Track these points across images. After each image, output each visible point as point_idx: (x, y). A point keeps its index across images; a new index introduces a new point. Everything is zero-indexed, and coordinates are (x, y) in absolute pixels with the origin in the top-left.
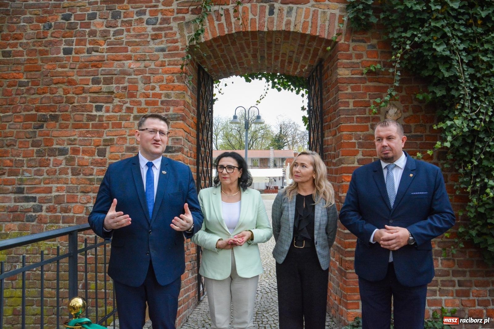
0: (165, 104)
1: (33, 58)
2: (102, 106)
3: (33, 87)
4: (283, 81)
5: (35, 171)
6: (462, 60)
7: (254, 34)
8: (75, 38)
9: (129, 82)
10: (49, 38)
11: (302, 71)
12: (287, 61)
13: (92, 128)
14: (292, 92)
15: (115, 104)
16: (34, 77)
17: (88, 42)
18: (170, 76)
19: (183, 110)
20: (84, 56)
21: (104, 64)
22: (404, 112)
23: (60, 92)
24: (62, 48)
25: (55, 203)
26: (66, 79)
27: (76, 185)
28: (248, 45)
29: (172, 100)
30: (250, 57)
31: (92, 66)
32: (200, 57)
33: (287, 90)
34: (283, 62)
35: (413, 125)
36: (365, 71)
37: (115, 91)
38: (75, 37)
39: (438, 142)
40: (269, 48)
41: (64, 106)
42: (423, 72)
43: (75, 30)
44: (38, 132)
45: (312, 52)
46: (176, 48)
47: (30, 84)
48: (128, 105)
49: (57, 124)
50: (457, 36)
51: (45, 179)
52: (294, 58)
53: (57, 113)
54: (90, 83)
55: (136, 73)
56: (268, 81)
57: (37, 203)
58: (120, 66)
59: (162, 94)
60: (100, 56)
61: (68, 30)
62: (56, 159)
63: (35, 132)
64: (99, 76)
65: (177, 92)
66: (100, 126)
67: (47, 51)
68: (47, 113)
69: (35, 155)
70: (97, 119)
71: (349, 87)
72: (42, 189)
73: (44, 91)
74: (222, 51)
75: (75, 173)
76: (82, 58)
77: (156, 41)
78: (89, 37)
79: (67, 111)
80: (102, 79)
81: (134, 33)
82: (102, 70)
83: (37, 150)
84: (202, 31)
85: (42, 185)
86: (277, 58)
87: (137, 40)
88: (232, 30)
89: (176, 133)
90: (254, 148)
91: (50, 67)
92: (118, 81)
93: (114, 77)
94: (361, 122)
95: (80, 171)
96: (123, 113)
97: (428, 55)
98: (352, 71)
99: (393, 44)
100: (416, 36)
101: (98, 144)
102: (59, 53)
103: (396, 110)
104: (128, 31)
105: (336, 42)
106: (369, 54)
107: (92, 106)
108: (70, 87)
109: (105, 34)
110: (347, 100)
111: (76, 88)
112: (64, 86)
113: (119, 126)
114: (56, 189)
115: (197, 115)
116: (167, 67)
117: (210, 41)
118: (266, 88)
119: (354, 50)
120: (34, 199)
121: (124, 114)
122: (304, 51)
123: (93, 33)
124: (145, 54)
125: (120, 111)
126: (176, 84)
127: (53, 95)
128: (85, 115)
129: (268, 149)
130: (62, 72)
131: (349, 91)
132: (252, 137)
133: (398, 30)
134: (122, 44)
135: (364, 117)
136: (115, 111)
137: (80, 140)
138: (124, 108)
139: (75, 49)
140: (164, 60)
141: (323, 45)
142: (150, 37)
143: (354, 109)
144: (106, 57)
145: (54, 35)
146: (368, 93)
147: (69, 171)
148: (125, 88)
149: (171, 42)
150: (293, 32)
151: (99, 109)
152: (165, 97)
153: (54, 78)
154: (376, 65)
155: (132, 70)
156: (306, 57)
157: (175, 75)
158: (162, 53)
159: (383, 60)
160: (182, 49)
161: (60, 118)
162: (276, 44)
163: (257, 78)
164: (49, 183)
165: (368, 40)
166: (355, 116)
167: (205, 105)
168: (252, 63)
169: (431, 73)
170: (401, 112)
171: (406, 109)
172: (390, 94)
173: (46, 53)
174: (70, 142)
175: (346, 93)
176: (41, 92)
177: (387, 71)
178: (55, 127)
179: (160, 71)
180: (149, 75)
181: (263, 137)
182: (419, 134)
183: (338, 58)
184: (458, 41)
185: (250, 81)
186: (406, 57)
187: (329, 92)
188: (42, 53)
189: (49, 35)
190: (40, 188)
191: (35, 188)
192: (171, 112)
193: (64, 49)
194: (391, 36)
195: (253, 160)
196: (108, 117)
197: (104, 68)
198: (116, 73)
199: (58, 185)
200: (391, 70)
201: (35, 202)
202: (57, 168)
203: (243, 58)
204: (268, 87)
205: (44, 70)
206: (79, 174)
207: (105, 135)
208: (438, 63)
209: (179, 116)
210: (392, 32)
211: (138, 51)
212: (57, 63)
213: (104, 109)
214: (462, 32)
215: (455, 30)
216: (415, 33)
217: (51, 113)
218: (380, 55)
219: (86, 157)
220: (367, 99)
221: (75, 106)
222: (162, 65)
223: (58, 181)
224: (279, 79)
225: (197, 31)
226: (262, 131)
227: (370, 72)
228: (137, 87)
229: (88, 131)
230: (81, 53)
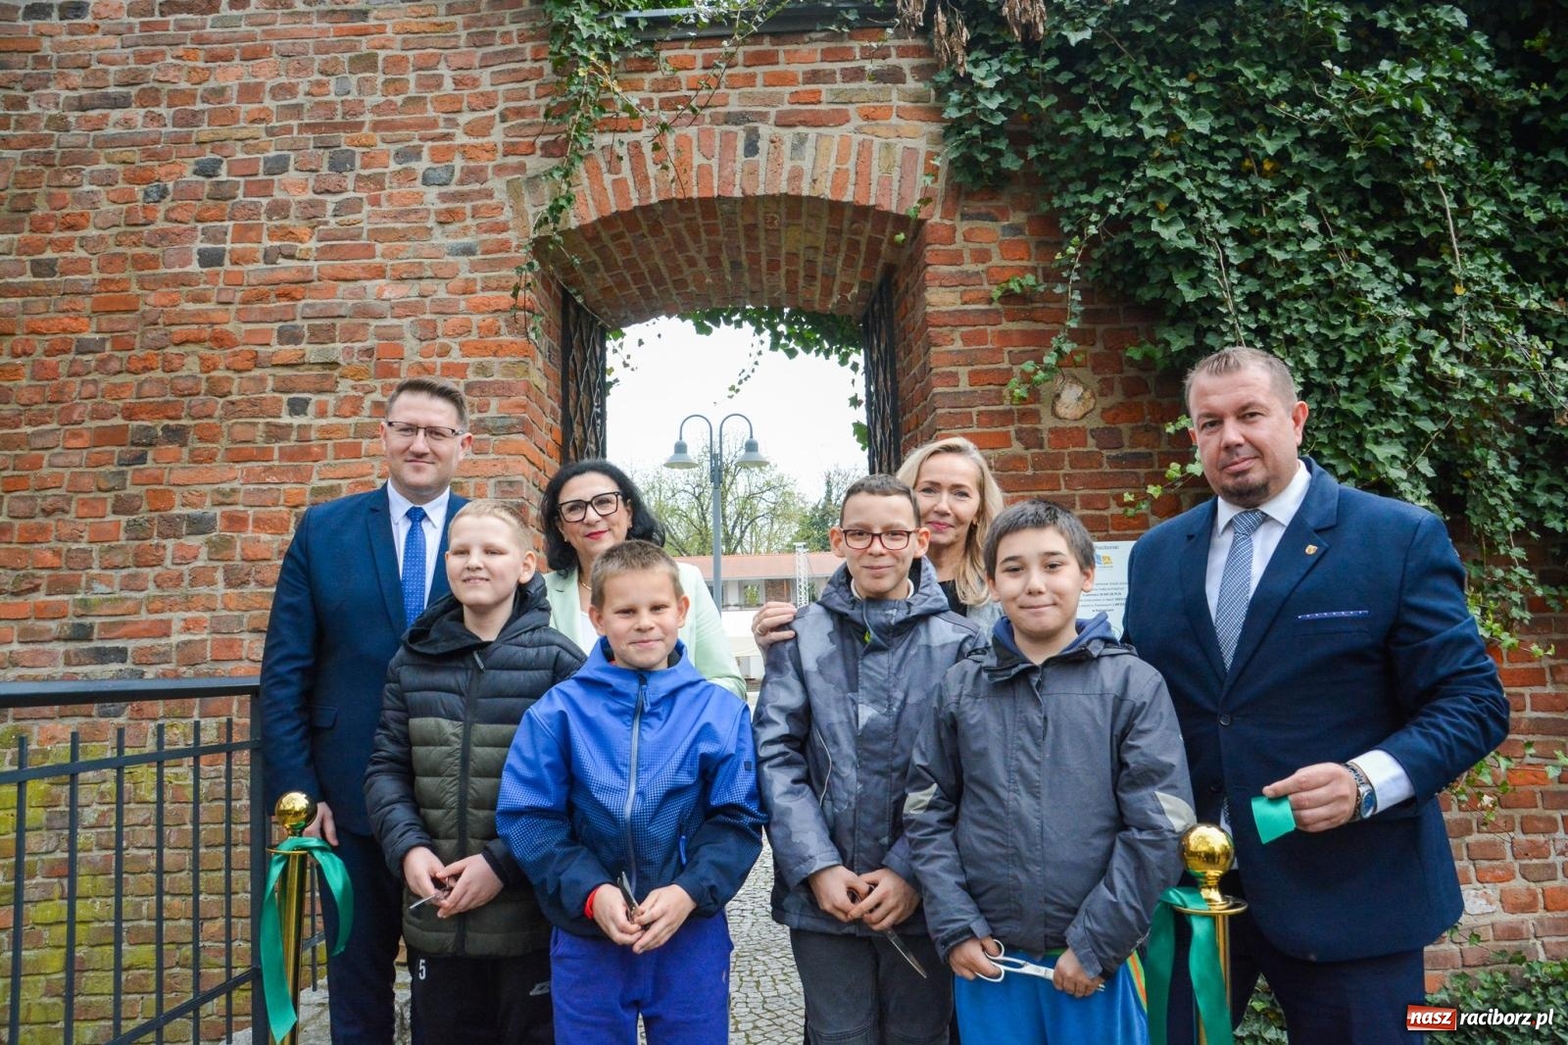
0: (476, 392)
1: (117, 276)
2: (307, 402)
3: (116, 353)
4: (801, 328)
5: (125, 577)
6: (1226, 258)
7: (708, 205)
8: (232, 223)
9: (379, 337)
10: (161, 224)
11: (844, 297)
12: (802, 273)
13: (281, 458)
14: (827, 357)
15: (342, 395)
16: (120, 327)
17: (265, 233)
18: (489, 318)
19: (524, 407)
20: (256, 270)
21: (311, 290)
22: (1102, 394)
23: (192, 366)
24: (195, 251)
25: (180, 663)
26: (207, 332)
27: (236, 613)
28: (695, 234)
29: (496, 382)
30: (703, 265)
31: (278, 296)
32: (568, 269)
33: (813, 353)
34: (791, 275)
35: (1125, 428)
36: (997, 293)
37: (341, 360)
38: (231, 219)
39: (1173, 464)
40: (752, 240)
41: (204, 404)
42: (1139, 292)
43: (230, 202)
44: (130, 474)
45: (863, 248)
46: (504, 246)
47: (108, 346)
48: (377, 396)
49: (185, 451)
50: (1213, 200)
51: (151, 600)
52: (820, 264)
53: (183, 422)
54: (274, 341)
55: (397, 311)
56: (759, 331)
57: (128, 665)
58: (354, 295)
59: (467, 365)
60: (299, 270)
61: (210, 203)
62: (182, 545)
63: (123, 473)
64: (299, 322)
65: (508, 359)
66: (303, 453)
67: (154, 258)
68: (156, 422)
69: (122, 535)
70: (294, 436)
71: (957, 335)
72: (141, 626)
73: (147, 363)
74: (627, 249)
75: (234, 580)
76: (252, 274)
77: (450, 228)
78: (270, 218)
79: (209, 416)
80: (305, 329)
81: (390, 208)
82: (307, 305)
83: (128, 522)
84: (569, 200)
85: (144, 616)
86: (774, 266)
87: (399, 225)
88: (649, 197)
89: (507, 468)
90: (747, 547)
91: (164, 301)
92: (351, 336)
93: (339, 322)
94: (991, 424)
95: (248, 574)
96: (364, 418)
97: (1145, 249)
98: (962, 293)
99: (1063, 221)
100: (1113, 201)
101: (298, 502)
102: (188, 262)
103: (1080, 390)
104: (375, 202)
105: (922, 222)
106: (1006, 250)
107: (280, 400)
108: (217, 352)
109: (312, 214)
110: (953, 369)
111: (235, 354)
112: (201, 350)
113: (354, 452)
114: (182, 624)
115: (563, 422)
116: (481, 294)
117: (593, 225)
118: (754, 351)
119: (966, 240)
120: (120, 654)
121: (367, 420)
122: (843, 248)
123: (279, 209)
124: (420, 263)
125: (355, 414)
126: (506, 338)
127: (173, 375)
128: (261, 427)
129: (789, 552)
130: (197, 314)
131: (958, 345)
132: (740, 515)
133: (1072, 188)
134: (358, 236)
135: (998, 412)
136: (342, 412)
137: (248, 493)
138: (367, 403)
139: (232, 251)
140: (471, 276)
141: (889, 228)
142: (433, 217)
143: (972, 392)
144: (315, 271)
145: (173, 216)
146: (1006, 349)
147: (219, 576)
148: (369, 352)
149: (491, 230)
150: (809, 198)
151: (298, 407)
152: (477, 373)
153: (174, 329)
154: (1023, 277)
155: (386, 305)
156: (850, 262)
157: (504, 316)
158: (465, 259)
159: (1042, 264)
160: (519, 247)
161: (192, 436)
162: (767, 230)
163: (728, 322)
164: (162, 611)
165: (1003, 213)
166: (974, 411)
167: (584, 398)
168: (708, 280)
169: (1157, 293)
170: (1093, 396)
171: (1106, 388)
172: (1059, 351)
173: (150, 262)
174: (221, 499)
175: (950, 352)
176: (140, 366)
177: (1049, 290)
178: (178, 460)
179: (463, 305)
180: (434, 317)
181: (773, 514)
182: (1142, 450)
183: (928, 261)
184: (1217, 214)
185: (708, 331)
186: (1096, 254)
187: (910, 351)
188: (140, 262)
189: (160, 215)
190: (136, 623)
191: (124, 623)
192: (492, 412)
193: (201, 253)
194: (1056, 203)
195: (742, 586)
196: (322, 429)
197: (310, 301)
198: (342, 312)
199: (189, 615)
200: (1059, 290)
201: (124, 661)
202: (184, 568)
203: (685, 267)
204: (761, 348)
205: (147, 308)
206: (245, 583)
207: (315, 477)
208: (1171, 267)
209: (515, 421)
210: (1059, 194)
211: (401, 255)
212: (182, 288)
213: (311, 409)
214: (1223, 189)
215: (1208, 185)
216: (1111, 194)
217: (166, 422)
218: (1033, 251)
219: (265, 537)
220: (1005, 365)
221: (233, 403)
222: (467, 290)
223: (188, 603)
224: (790, 324)
225: (556, 200)
226: (770, 496)
227: (1008, 296)
228: (401, 348)
229: (270, 468)
230: (247, 262)
